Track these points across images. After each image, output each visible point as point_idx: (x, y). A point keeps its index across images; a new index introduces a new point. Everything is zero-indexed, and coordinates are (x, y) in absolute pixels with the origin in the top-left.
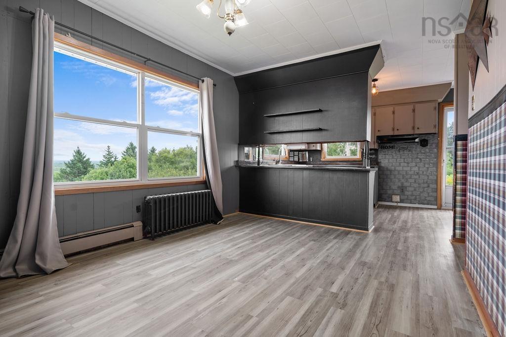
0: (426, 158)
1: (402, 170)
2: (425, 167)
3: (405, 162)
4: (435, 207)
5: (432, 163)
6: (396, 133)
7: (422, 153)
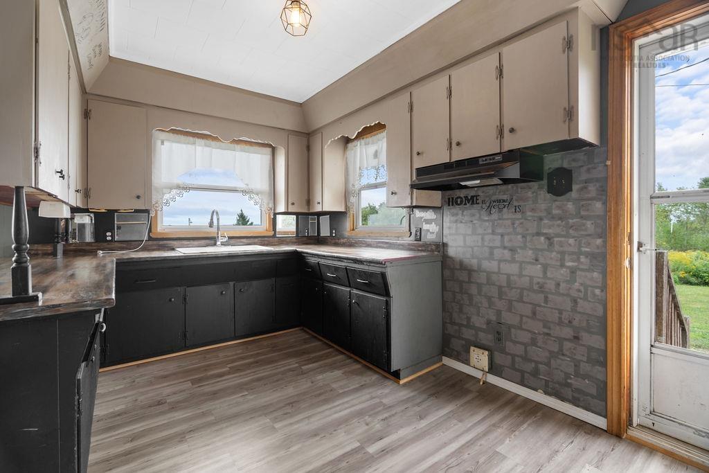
0: (567, 236)
1: (496, 270)
2: (562, 266)
3: (505, 248)
4: (601, 422)
5: (587, 255)
6: (458, 155)
7: (553, 218)
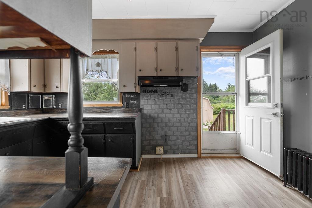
0: (187, 104)
1: (165, 117)
2: (186, 113)
3: (168, 109)
4: (196, 156)
5: (192, 109)
7: (183, 99)
